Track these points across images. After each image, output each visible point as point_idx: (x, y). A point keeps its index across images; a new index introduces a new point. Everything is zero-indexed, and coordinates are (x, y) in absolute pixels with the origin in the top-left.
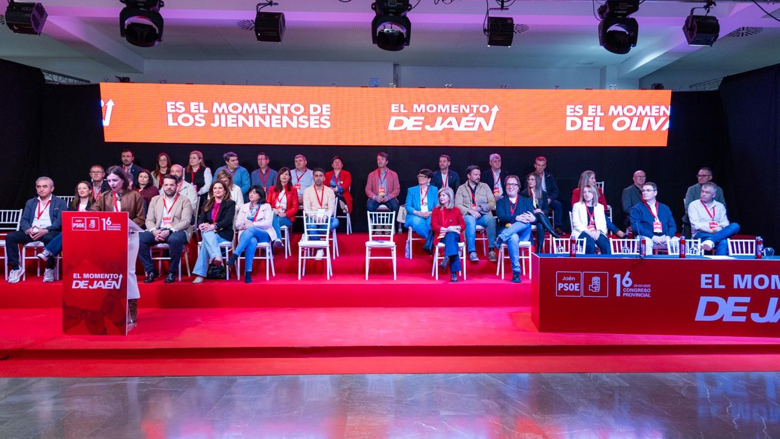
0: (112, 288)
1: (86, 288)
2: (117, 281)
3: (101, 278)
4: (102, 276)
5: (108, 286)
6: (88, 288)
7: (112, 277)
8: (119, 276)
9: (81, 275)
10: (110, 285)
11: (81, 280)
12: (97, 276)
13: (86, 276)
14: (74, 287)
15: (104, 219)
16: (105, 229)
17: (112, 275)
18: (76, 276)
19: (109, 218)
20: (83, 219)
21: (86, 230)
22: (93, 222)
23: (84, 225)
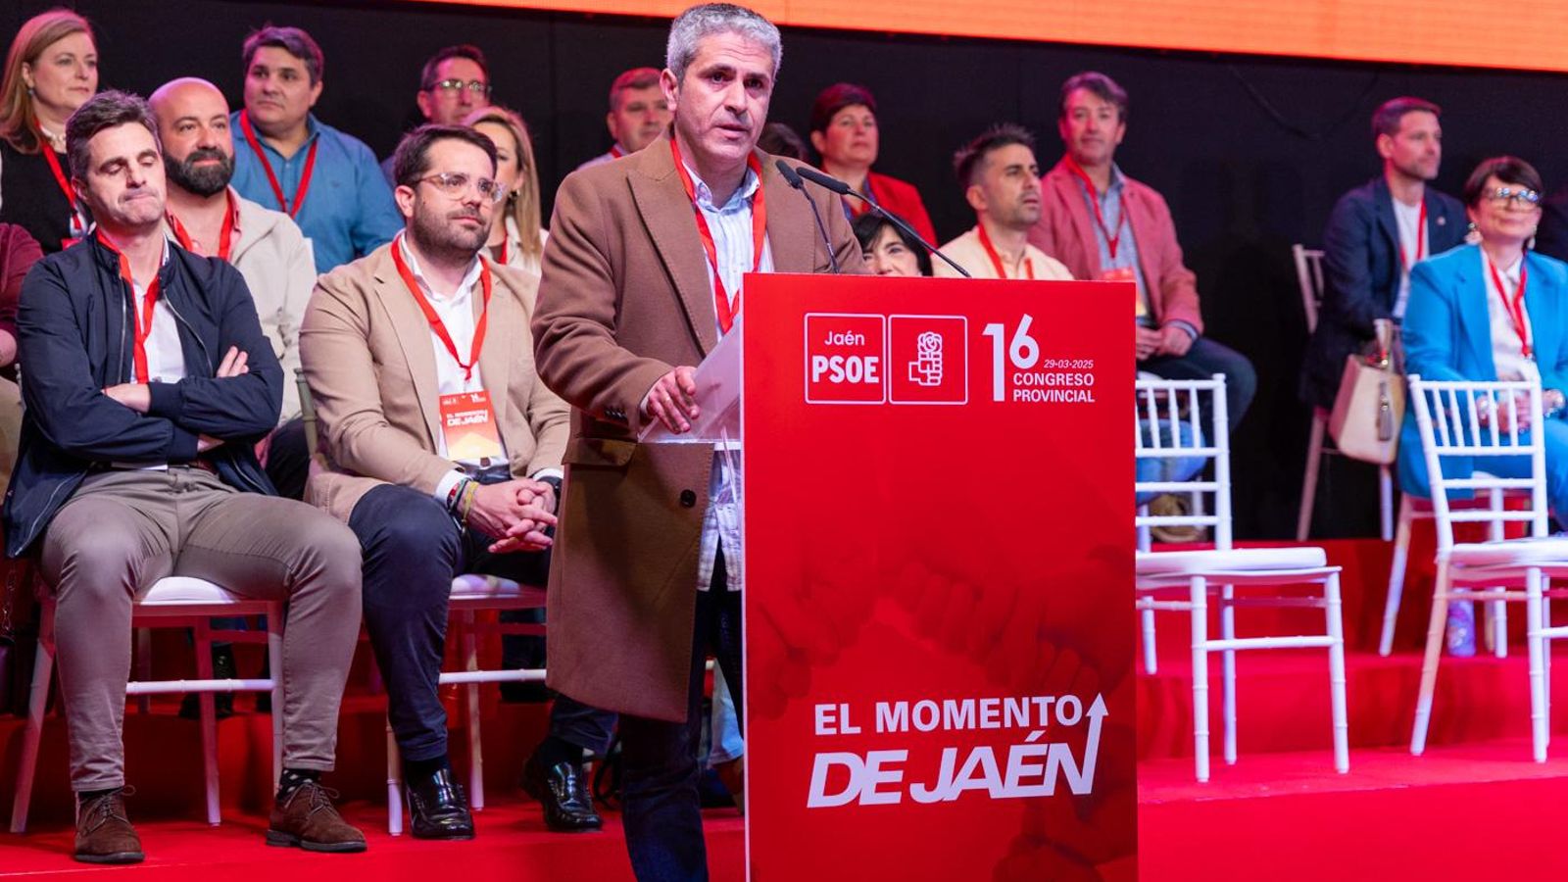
0: (1047, 789)
1: (894, 798)
2: (1075, 738)
3: (985, 724)
4: (985, 714)
5: (1024, 781)
6: (907, 796)
7: (1044, 721)
8: (1086, 707)
9: (863, 716)
10: (1035, 770)
11: (861, 746)
12: (958, 714)
13: (890, 716)
14: (817, 798)
15: (995, 330)
16: (999, 395)
17: (1043, 702)
18: (827, 725)
19: (1027, 321)
20: (872, 330)
21: (887, 396)
22: (930, 344)
23: (879, 366)
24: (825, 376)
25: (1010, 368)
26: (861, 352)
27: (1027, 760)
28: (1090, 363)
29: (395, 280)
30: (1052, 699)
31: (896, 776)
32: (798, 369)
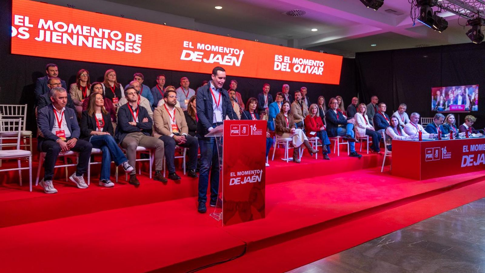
0: (256, 181)
1: (239, 183)
2: (259, 175)
3: (249, 174)
4: (249, 173)
5: (253, 180)
7: (256, 173)
8: (260, 171)
9: (236, 174)
11: (235, 177)
12: (246, 173)
13: (239, 174)
14: (231, 184)
15: (252, 126)
16: (252, 134)
17: (256, 171)
18: (232, 175)
19: (255, 125)
20: (238, 127)
21: (240, 135)
22: (244, 128)
23: (239, 131)
24: (233, 133)
25: (253, 131)
26: (237, 129)
27: (254, 178)
28: (262, 130)
29: (165, 109)
30: (256, 170)
31: (239, 181)
32: (230, 131)
